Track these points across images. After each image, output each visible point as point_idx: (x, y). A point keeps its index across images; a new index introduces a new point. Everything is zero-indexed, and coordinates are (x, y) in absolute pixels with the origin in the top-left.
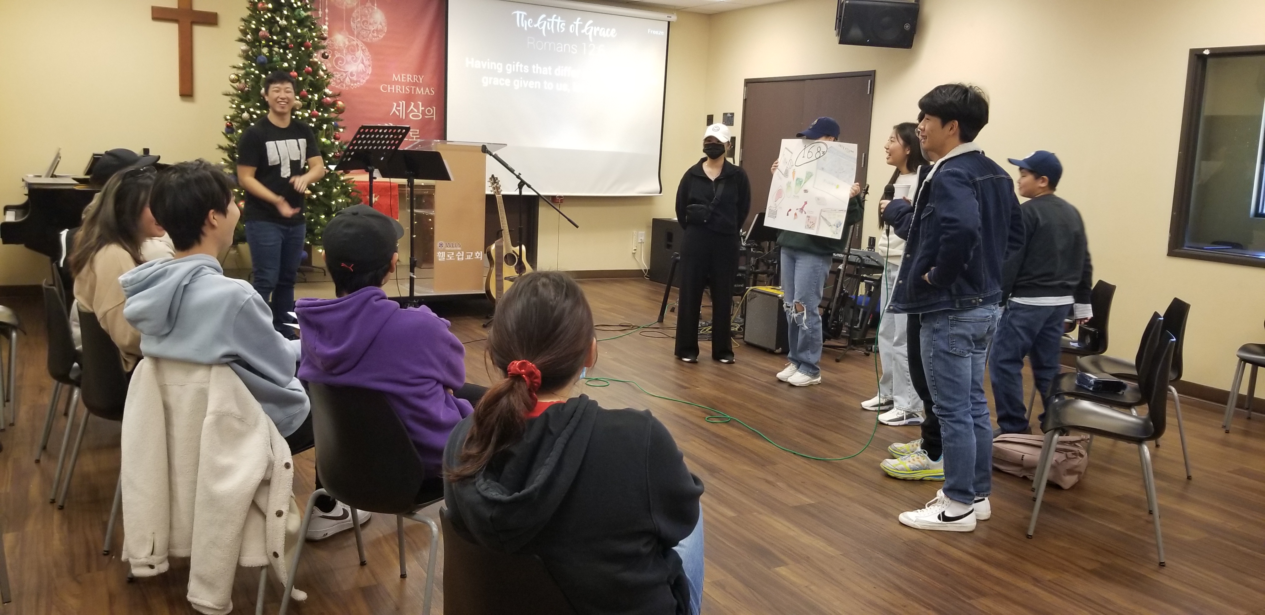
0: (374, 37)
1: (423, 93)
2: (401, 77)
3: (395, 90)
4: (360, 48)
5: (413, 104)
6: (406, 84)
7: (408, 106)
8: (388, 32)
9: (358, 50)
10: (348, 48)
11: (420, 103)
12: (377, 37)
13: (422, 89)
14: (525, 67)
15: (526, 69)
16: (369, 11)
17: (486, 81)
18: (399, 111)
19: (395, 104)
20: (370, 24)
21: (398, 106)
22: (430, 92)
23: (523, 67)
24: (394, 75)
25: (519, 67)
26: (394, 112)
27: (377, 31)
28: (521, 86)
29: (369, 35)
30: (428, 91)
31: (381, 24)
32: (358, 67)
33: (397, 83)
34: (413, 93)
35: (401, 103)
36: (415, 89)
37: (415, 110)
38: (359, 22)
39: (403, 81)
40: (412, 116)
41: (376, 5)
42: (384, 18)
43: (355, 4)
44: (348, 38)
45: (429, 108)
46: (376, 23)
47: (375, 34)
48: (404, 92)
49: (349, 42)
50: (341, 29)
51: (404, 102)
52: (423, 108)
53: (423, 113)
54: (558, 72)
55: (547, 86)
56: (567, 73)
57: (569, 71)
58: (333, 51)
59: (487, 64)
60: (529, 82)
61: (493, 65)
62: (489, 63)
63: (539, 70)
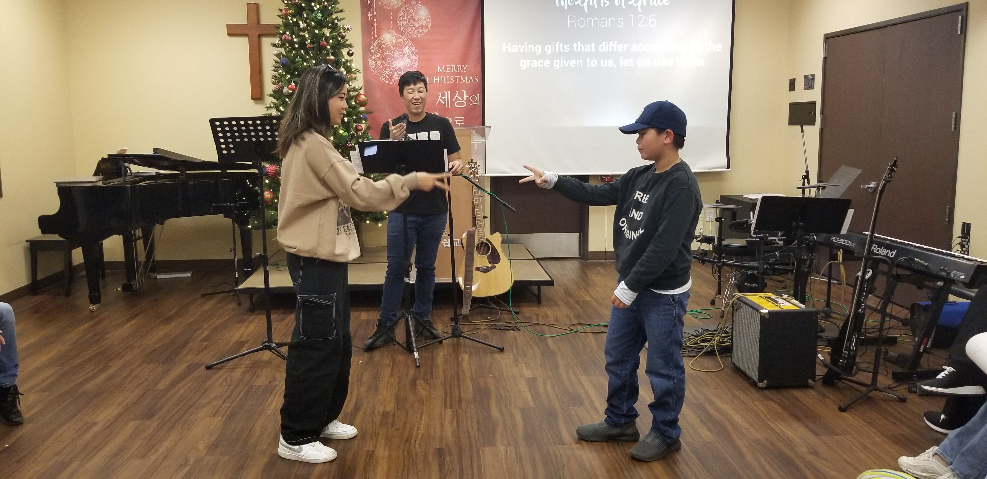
0: (420, 33)
1: (467, 82)
2: (445, 68)
3: (440, 81)
4: (406, 45)
5: (457, 93)
6: (450, 74)
7: (452, 96)
8: (432, 27)
9: (405, 47)
10: (395, 46)
11: (465, 91)
12: (421, 33)
13: (466, 78)
14: (565, 47)
15: (567, 48)
16: (413, 8)
17: (524, 65)
18: (444, 100)
19: (440, 94)
20: (415, 21)
21: (443, 95)
22: (474, 80)
23: (563, 47)
24: (439, 67)
25: (559, 47)
26: (440, 101)
27: (422, 27)
28: (562, 66)
29: (414, 31)
30: (472, 80)
31: (425, 20)
32: (405, 61)
33: (443, 74)
34: (457, 82)
35: (446, 93)
36: (459, 79)
37: (461, 99)
38: (404, 20)
39: (447, 71)
40: (458, 104)
41: (420, 2)
42: (428, 14)
43: (401, 4)
44: (396, 36)
45: (473, 96)
46: (421, 20)
47: (420, 30)
48: (448, 82)
49: (397, 40)
50: (389, 28)
51: (449, 92)
52: (467, 96)
53: (468, 101)
54: (602, 48)
55: (590, 64)
56: (613, 47)
57: (615, 45)
58: (383, 49)
59: (525, 46)
60: (570, 62)
61: (531, 48)
62: (526, 46)
63: (581, 47)
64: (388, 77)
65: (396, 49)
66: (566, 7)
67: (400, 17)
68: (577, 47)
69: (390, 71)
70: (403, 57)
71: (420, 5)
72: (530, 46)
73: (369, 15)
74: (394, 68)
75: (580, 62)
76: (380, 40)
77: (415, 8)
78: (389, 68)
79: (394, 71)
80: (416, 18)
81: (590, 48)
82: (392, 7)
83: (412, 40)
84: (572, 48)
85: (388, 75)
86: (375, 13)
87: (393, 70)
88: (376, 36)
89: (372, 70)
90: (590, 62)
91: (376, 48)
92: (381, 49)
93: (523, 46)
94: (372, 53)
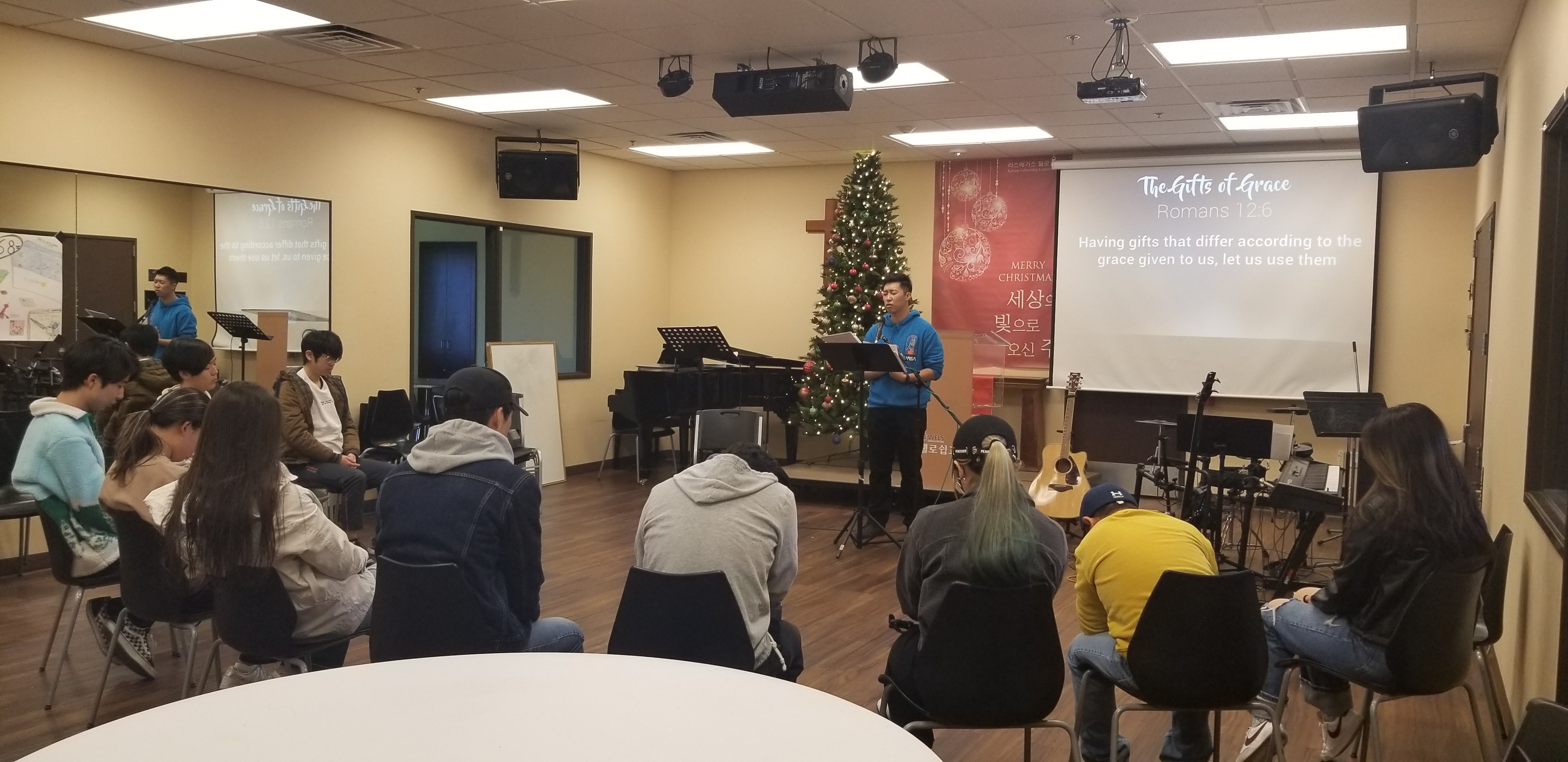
1: (1040, 280)
2: (1020, 264)
3: (1014, 279)
4: (979, 239)
5: (1032, 292)
6: (1025, 272)
7: (1026, 296)
8: (1008, 219)
9: (978, 241)
10: (968, 240)
11: (1040, 291)
12: (996, 226)
13: (1043, 275)
14: (1153, 241)
15: (1156, 243)
18: (1017, 300)
19: (1013, 293)
20: (991, 213)
21: (1016, 294)
23: (1151, 242)
24: (1013, 263)
25: (1146, 242)
26: (1011, 301)
27: (998, 219)
28: (1148, 263)
29: (989, 225)
31: (1001, 212)
32: (977, 258)
33: (1016, 271)
34: (1033, 280)
35: (1019, 292)
36: (1035, 276)
37: (1035, 299)
38: (979, 212)
39: (1022, 268)
40: (1031, 305)
41: (997, 193)
42: (1004, 205)
43: (977, 196)
44: (969, 230)
45: (1050, 296)
46: (996, 212)
47: (995, 223)
48: (1022, 280)
49: (970, 234)
50: (962, 222)
51: (1023, 291)
52: (1043, 296)
53: (1043, 301)
54: (1200, 243)
55: (1184, 261)
56: (1214, 242)
57: (1217, 239)
58: (954, 244)
59: (1104, 242)
60: (1159, 259)
61: (1112, 242)
62: (1106, 241)
63: (1173, 242)
64: (958, 274)
65: (968, 244)
66: (1156, 196)
67: (974, 209)
68: (1168, 241)
69: (961, 268)
70: (975, 252)
71: (996, 196)
72: (1110, 241)
73: (943, 208)
74: (964, 264)
75: (1171, 259)
76: (951, 234)
77: (991, 200)
78: (960, 264)
79: (965, 269)
80: (992, 210)
81: (1185, 242)
82: (968, 199)
83: (986, 234)
84: (1161, 242)
85: (959, 272)
86: (948, 206)
87: (963, 267)
88: (948, 231)
89: (942, 266)
90: (1184, 259)
91: (948, 243)
92: (953, 243)
93: (1103, 240)
94: (943, 250)
